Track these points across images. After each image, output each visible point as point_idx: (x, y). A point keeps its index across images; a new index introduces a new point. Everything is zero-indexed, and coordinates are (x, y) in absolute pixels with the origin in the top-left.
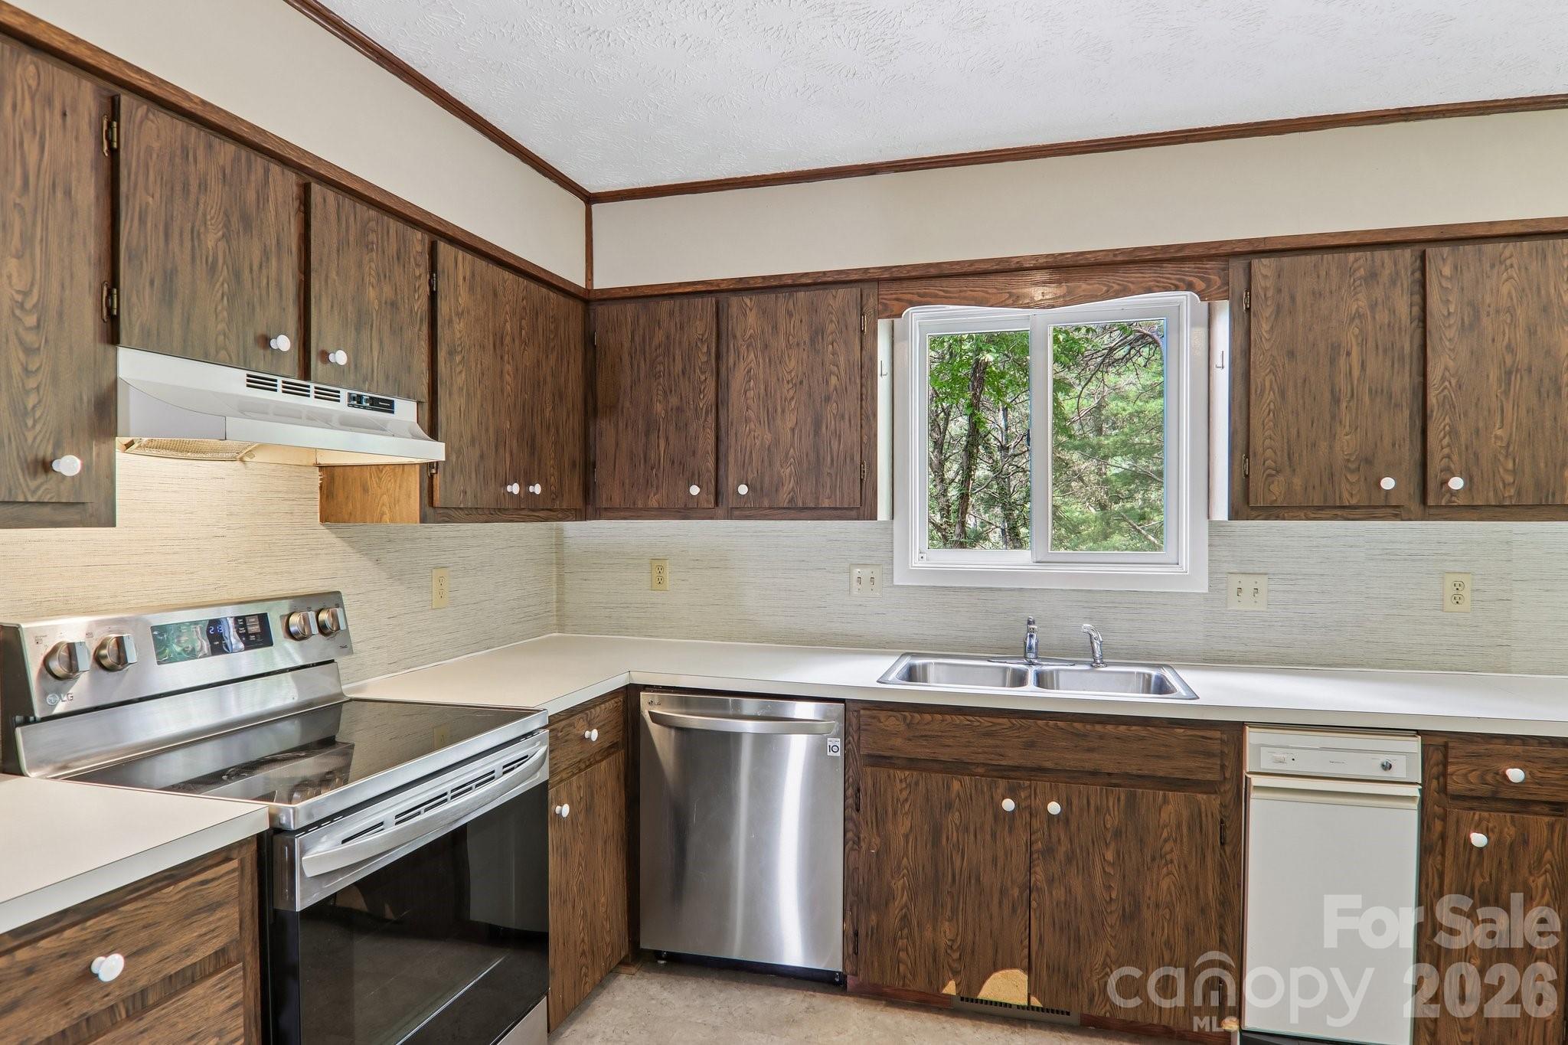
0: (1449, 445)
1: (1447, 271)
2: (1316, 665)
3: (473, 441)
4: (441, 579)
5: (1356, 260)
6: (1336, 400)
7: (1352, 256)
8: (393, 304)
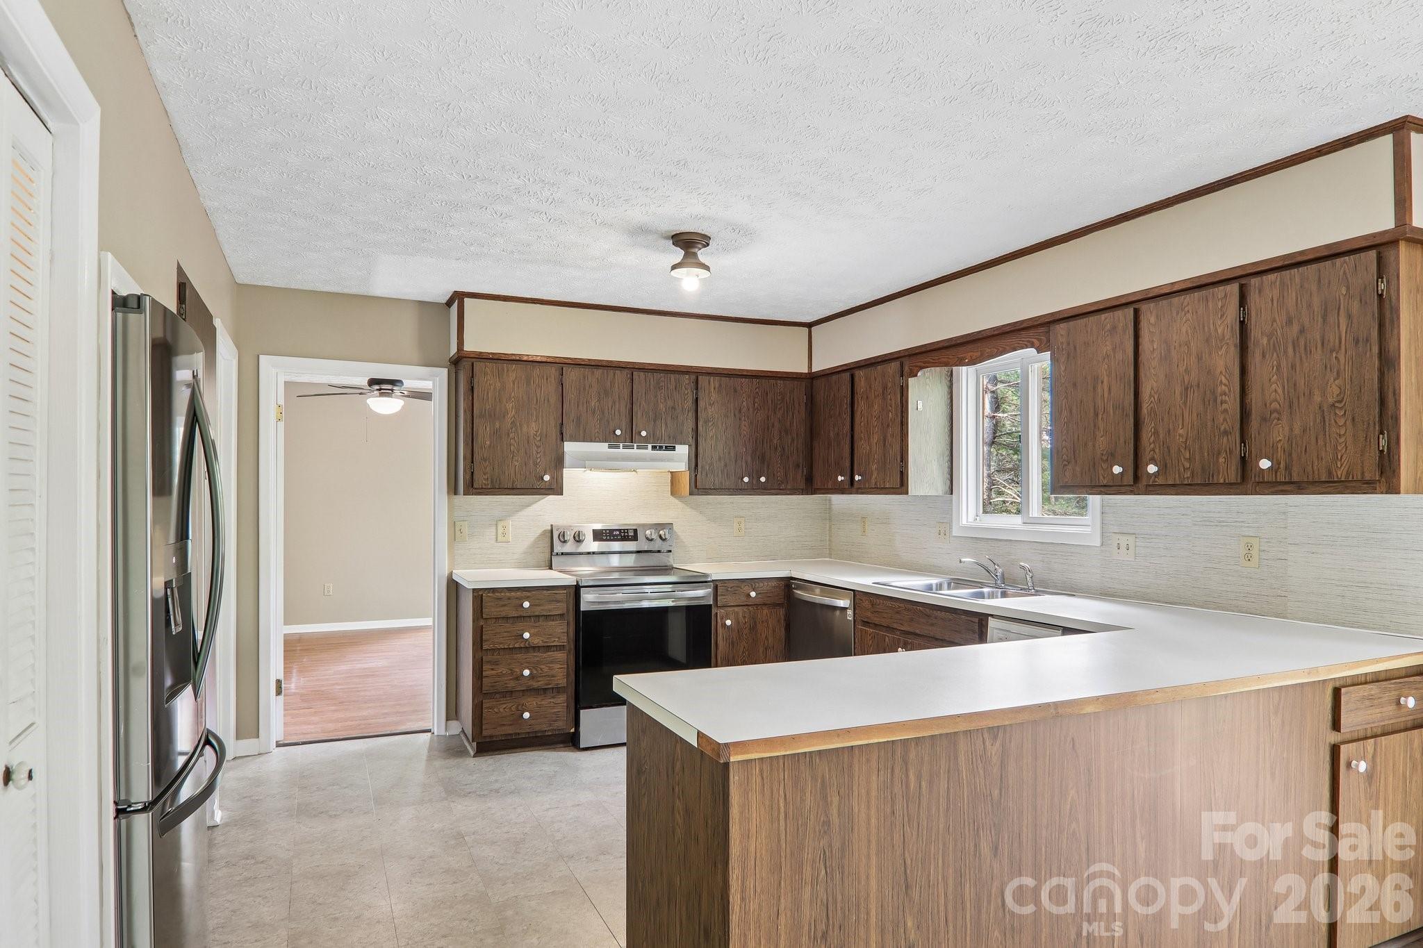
0: (1154, 442)
1: (1153, 320)
2: (1163, 603)
3: (720, 459)
4: (739, 523)
5: (1106, 319)
6: (1096, 415)
7: (1103, 316)
8: (673, 408)
